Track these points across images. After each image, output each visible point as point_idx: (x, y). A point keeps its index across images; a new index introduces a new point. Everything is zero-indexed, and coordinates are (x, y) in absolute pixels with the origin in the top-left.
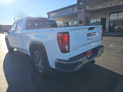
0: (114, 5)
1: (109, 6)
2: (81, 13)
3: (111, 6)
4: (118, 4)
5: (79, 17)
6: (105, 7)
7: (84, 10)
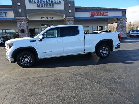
0: (49, 19)
1: (45, 19)
2: (22, 21)
3: (47, 19)
4: (52, 19)
5: (18, 25)
6: (42, 19)
7: (24, 18)
